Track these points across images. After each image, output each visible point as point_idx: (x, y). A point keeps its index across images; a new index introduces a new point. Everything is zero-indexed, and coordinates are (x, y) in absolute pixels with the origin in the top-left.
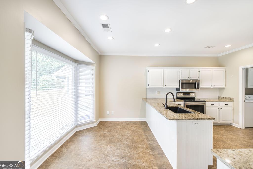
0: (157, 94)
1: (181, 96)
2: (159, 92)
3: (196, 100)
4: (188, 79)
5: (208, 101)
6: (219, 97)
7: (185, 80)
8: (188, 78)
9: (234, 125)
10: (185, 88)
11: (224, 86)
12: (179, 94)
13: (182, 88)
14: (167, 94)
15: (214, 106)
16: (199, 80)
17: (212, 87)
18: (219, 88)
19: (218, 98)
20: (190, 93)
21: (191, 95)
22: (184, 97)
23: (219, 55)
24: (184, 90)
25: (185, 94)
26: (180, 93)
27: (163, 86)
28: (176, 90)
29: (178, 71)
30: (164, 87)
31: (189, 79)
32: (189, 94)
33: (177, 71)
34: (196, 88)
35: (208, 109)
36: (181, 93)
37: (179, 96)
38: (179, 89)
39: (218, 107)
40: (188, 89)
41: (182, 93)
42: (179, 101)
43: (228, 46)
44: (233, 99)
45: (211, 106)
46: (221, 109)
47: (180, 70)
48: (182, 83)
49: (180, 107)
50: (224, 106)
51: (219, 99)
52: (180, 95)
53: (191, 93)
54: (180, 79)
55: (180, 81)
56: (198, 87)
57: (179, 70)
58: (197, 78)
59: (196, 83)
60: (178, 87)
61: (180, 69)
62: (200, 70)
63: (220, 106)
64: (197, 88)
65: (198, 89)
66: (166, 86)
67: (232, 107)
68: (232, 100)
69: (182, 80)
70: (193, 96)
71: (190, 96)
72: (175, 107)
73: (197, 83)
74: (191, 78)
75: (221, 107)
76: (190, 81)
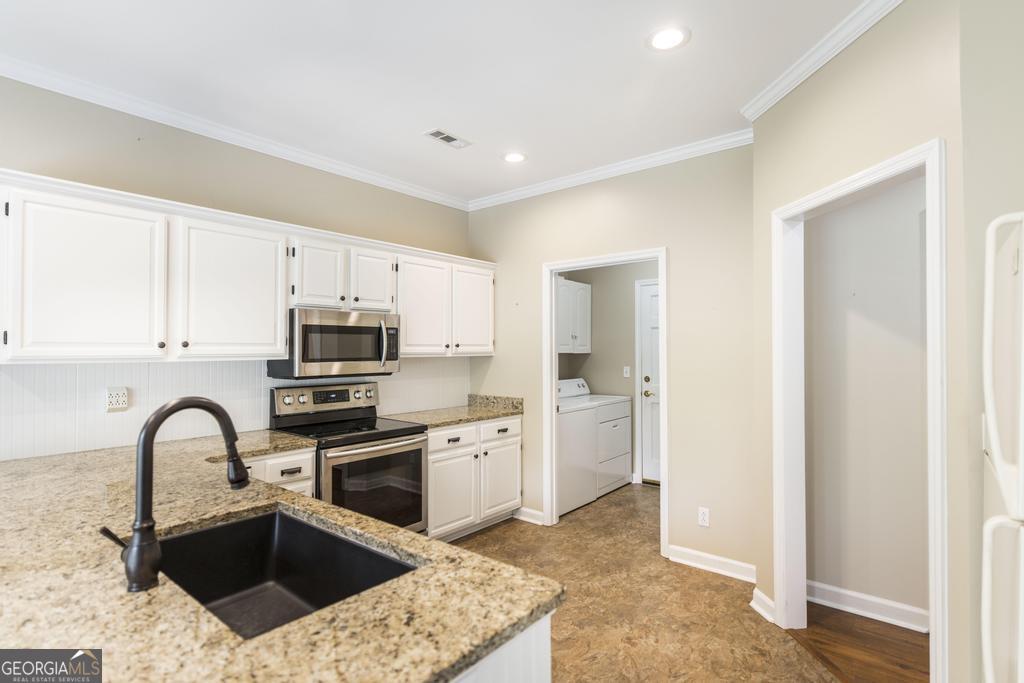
0: (109, 411)
1: (302, 409)
2: (130, 392)
3: (381, 427)
4: (341, 304)
5: (437, 426)
6: (470, 396)
7: (324, 311)
8: (343, 299)
9: (528, 515)
10: (322, 360)
11: (489, 349)
12: (287, 400)
13: (305, 358)
14: (163, 415)
15: (463, 446)
16: (393, 312)
17: (450, 353)
18: (471, 358)
19: (466, 403)
20: (352, 390)
21: (357, 400)
22: (317, 413)
23: (472, 206)
24: (314, 369)
25: (321, 397)
26: (290, 392)
27: (162, 345)
28: (269, 376)
29: (282, 252)
30: (176, 352)
31: (344, 306)
32: (343, 396)
33: (276, 248)
34: (380, 360)
35: (437, 465)
36: (299, 391)
37: (289, 411)
38: (290, 363)
39: (473, 450)
40: (336, 368)
41: (305, 391)
42: (283, 449)
43: (514, 158)
44: (521, 404)
45: (450, 449)
46: (486, 454)
47: (296, 243)
48: (307, 330)
49: (290, 513)
50: (496, 440)
51: (469, 405)
52: (290, 405)
53: (355, 388)
54: (295, 301)
55: (292, 312)
56: (393, 356)
57: (287, 240)
58: (386, 305)
59: (380, 328)
60: (280, 352)
61: (297, 236)
62: (402, 259)
63: (484, 442)
64: (387, 359)
65: (390, 366)
66: (186, 345)
67: (519, 438)
68: (516, 408)
69: (306, 311)
70: (362, 403)
71: (352, 403)
72: (253, 515)
73: (387, 329)
74: (357, 299)
75: (484, 447)
76: (346, 315)
